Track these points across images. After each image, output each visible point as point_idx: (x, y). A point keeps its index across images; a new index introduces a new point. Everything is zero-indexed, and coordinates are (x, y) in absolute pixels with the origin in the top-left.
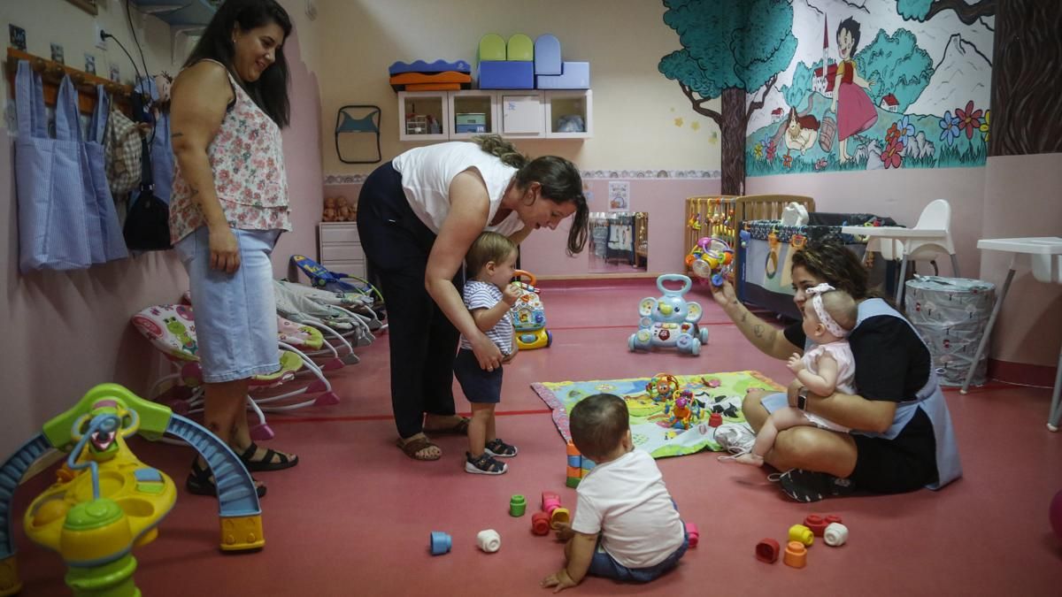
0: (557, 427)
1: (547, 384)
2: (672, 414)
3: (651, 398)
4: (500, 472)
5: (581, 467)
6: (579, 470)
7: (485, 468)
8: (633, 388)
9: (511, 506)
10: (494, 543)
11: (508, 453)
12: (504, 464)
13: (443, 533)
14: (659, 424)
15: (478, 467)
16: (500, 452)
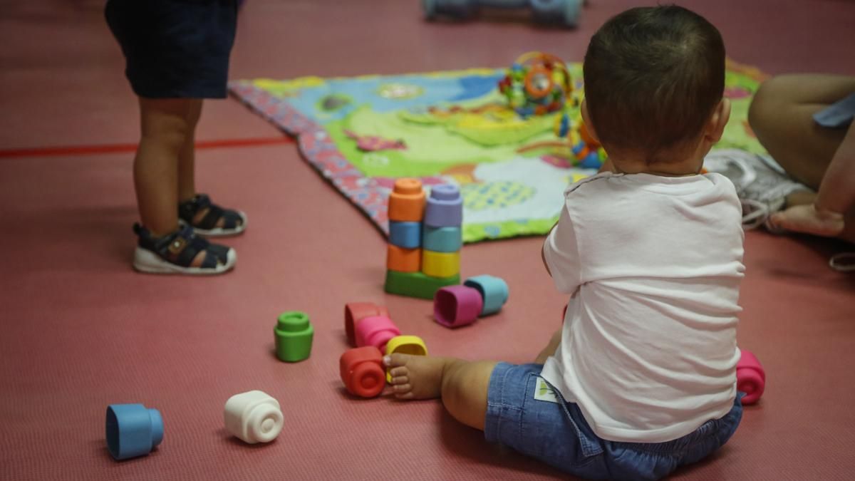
0: (319, 173)
1: (263, 84)
2: (575, 138)
3: (510, 107)
4: (220, 268)
5: (421, 247)
6: (415, 255)
7: (184, 260)
8: (458, 91)
9: (279, 339)
10: (269, 421)
11: (226, 227)
12: (227, 250)
13: (141, 406)
14: (547, 159)
15: (167, 257)
16: (207, 225)
